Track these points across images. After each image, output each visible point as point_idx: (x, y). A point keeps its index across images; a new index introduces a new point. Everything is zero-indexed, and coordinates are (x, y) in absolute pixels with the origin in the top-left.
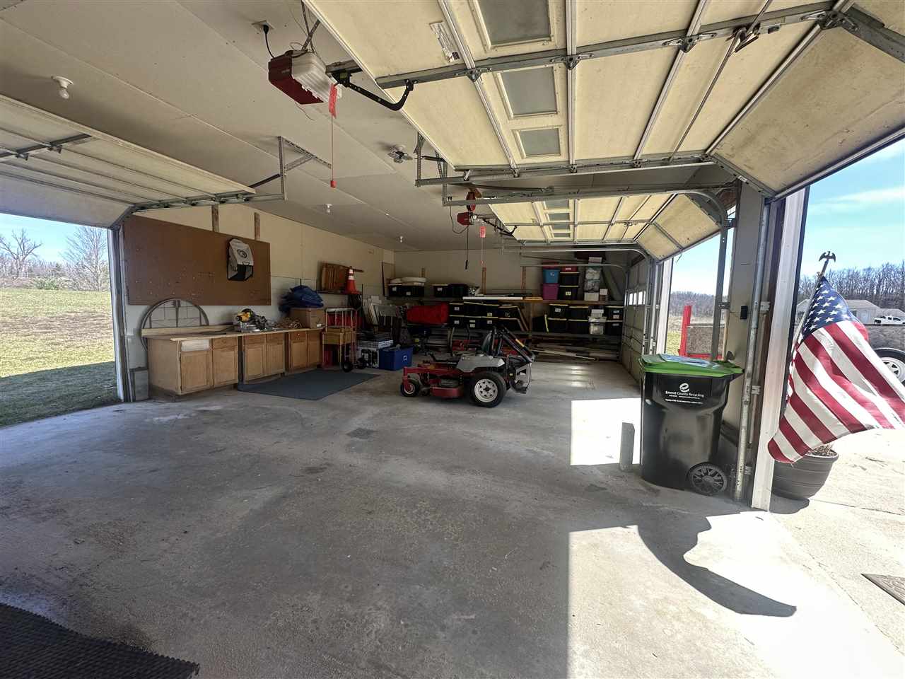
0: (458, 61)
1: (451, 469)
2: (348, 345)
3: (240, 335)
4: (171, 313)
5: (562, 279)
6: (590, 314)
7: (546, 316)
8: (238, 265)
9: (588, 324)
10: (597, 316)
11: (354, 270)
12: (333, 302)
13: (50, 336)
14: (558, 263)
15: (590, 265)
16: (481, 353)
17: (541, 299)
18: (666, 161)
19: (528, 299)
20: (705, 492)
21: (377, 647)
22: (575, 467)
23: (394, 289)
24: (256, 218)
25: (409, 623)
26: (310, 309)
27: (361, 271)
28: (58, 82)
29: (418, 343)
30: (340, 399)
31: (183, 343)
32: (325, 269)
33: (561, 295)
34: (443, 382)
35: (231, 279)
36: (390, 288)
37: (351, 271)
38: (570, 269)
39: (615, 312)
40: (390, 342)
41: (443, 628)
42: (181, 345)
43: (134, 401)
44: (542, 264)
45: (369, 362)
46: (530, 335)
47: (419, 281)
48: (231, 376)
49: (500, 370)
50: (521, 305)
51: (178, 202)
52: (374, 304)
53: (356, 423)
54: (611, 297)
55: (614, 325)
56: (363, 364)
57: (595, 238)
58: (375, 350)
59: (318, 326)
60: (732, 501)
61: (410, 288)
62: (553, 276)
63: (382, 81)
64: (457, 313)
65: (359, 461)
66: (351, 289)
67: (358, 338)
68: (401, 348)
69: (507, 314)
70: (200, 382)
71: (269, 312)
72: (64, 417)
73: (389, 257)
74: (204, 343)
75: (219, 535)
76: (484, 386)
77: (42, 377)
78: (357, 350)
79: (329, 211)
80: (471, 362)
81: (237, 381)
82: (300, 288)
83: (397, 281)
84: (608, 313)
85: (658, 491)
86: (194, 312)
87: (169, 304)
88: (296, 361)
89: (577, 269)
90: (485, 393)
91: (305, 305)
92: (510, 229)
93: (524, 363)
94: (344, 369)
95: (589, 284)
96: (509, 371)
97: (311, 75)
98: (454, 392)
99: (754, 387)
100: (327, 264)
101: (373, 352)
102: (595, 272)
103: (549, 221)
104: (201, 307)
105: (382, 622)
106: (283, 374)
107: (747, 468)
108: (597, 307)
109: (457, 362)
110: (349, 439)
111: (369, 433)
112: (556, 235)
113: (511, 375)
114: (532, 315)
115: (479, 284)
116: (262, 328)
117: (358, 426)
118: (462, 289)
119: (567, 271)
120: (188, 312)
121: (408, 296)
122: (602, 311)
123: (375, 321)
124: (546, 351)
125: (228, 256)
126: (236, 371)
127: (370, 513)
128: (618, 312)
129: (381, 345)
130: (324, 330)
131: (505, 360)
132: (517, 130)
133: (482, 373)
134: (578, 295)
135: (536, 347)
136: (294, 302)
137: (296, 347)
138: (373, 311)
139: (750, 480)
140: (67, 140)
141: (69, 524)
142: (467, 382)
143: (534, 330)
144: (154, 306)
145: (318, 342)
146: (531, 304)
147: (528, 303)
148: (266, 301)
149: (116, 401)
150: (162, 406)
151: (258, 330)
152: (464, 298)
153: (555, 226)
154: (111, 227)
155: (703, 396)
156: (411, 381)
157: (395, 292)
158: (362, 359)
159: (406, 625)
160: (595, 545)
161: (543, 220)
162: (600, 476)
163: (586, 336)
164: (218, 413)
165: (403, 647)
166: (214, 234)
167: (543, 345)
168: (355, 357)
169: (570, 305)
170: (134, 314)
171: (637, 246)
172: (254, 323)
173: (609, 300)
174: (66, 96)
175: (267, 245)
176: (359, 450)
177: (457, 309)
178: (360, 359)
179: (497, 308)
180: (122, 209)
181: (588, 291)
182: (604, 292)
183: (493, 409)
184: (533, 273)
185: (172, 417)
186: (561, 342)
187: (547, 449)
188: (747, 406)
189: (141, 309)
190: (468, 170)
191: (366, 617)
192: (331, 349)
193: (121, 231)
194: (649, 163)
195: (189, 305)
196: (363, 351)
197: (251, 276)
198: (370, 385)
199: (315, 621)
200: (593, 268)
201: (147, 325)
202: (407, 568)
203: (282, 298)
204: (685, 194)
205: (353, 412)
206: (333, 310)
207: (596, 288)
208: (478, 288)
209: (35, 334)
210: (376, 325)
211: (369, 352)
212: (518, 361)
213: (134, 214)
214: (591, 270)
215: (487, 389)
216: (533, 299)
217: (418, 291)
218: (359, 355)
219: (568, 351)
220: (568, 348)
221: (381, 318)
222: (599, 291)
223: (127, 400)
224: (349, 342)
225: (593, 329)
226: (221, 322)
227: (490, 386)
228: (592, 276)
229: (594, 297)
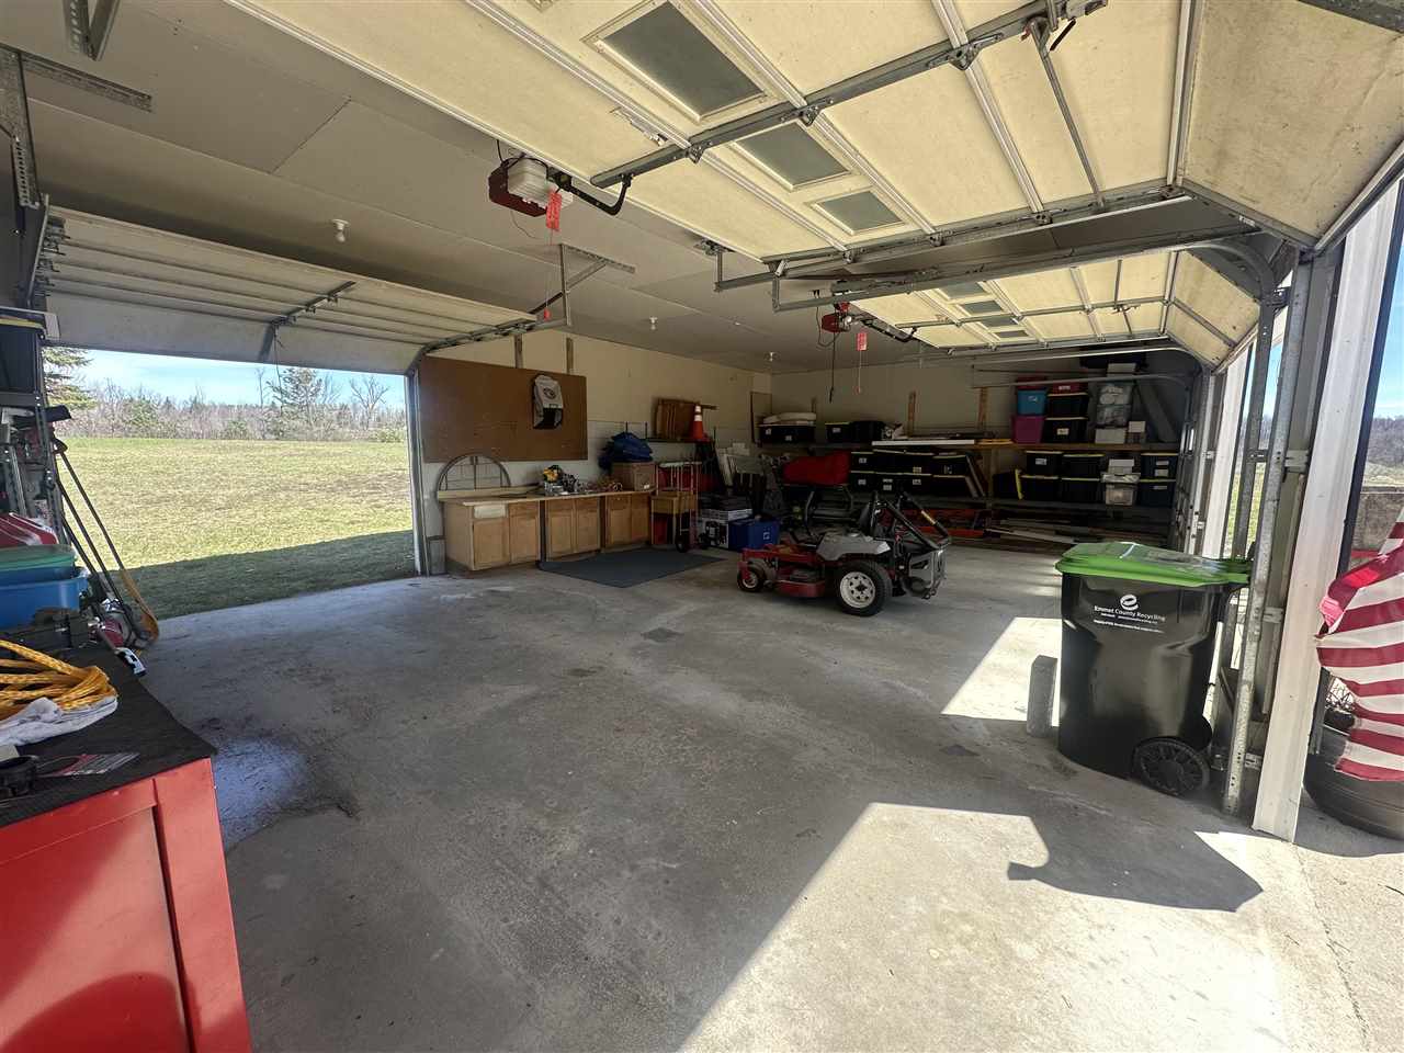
0: (667, 144)
2: (686, 516)
3: (543, 499)
4: (468, 471)
5: (1052, 407)
6: (1106, 468)
7: (1017, 472)
8: (545, 409)
9: (1104, 486)
10: (1121, 471)
11: (703, 407)
12: (669, 454)
13: (376, 497)
14: (1045, 379)
15: (1109, 378)
16: (852, 532)
17: (1008, 442)
19: (984, 442)
20: (1164, 787)
21: (553, 867)
22: (947, 717)
23: (768, 432)
24: (569, 343)
25: (599, 853)
26: (635, 464)
27: (712, 408)
28: (335, 225)
29: (798, 514)
30: (654, 589)
31: (476, 509)
32: (660, 408)
33: (1049, 435)
34: (797, 573)
35: (536, 428)
36: (762, 430)
37: (698, 409)
38: (1068, 387)
39: (1158, 464)
40: (746, 512)
41: (633, 868)
42: (473, 511)
43: (431, 575)
44: (1017, 381)
45: (715, 540)
46: (989, 505)
47: (805, 418)
48: (531, 551)
49: (883, 558)
50: (975, 454)
52: (735, 455)
53: (661, 621)
54: (1152, 435)
55: (1156, 488)
56: (705, 541)
57: (1077, 334)
58: (722, 522)
59: (645, 487)
60: (1216, 812)
61: (791, 430)
62: (1035, 401)
63: (597, 180)
64: (863, 467)
65: (637, 668)
66: (699, 435)
67: (701, 504)
68: (762, 520)
69: (946, 469)
70: (494, 557)
71: (583, 470)
72: (364, 587)
73: (763, 383)
74: (498, 509)
75: (455, 726)
76: (856, 583)
77: (357, 542)
78: (700, 521)
79: (653, 328)
80: (839, 544)
81: (539, 558)
82: (623, 436)
83: (772, 420)
84: (1144, 467)
85: (1075, 772)
86: (494, 470)
87: (467, 461)
88: (617, 533)
89: (1084, 386)
90: (857, 593)
91: (627, 458)
92: (909, 331)
93: (926, 549)
94: (678, 548)
95: (1107, 412)
96: (899, 561)
97: (530, 184)
98: (810, 589)
99: (1269, 610)
100: (663, 401)
101: (721, 526)
102: (1120, 390)
103: (970, 316)
104: (502, 463)
105: (569, 845)
106: (598, 551)
107: (1251, 757)
108: (1123, 455)
109: (818, 543)
110: (642, 639)
111: (670, 634)
112: (1002, 335)
113: (902, 567)
114: (993, 470)
115: (904, 420)
116: (571, 490)
117: (660, 626)
118: (875, 428)
119: (1062, 392)
120: (487, 469)
121: (789, 442)
122: (1131, 463)
123: (729, 481)
124: (1016, 533)
125: (534, 398)
126: (537, 545)
127: (619, 730)
128: (1167, 463)
129: (732, 515)
130: (654, 493)
131: (890, 544)
132: (812, 202)
133: (854, 562)
134: (1082, 434)
135: (998, 524)
136: (618, 453)
137: (614, 517)
138: (727, 466)
139: (1252, 779)
140: (338, 290)
141: (334, 693)
142: (830, 574)
143: (997, 494)
144: (451, 463)
145: (646, 510)
146: (993, 451)
147: (988, 449)
148: (581, 454)
149: (411, 573)
150: (458, 582)
151: (566, 493)
152: (874, 443)
153: (990, 323)
154: (405, 374)
155: (1163, 619)
156: (754, 571)
157: (770, 437)
158: (705, 536)
159: (594, 855)
161: (959, 314)
162: (982, 735)
163: (1095, 507)
164: (507, 595)
165: (579, 874)
166: (518, 371)
167: (1011, 522)
168: (696, 532)
169: (1066, 452)
170: (431, 471)
172: (561, 484)
173: (1147, 441)
174: (342, 238)
175: (583, 379)
176: (644, 656)
177: (863, 461)
178: (701, 535)
179: (929, 459)
180: (414, 351)
181: (1102, 427)
182: (1138, 427)
183: (869, 619)
184: (998, 399)
185: (459, 596)
186: (1050, 517)
187: (918, 686)
188: (1255, 645)
189: (440, 466)
190: (780, 261)
191: (556, 837)
192: (662, 519)
193: (417, 375)
194: (1066, 213)
195: (488, 461)
196: (708, 524)
197: (561, 422)
198: (707, 572)
199: (504, 828)
200: (1117, 383)
201: (444, 485)
202: (628, 798)
203: (604, 449)
205: (662, 606)
206: (668, 465)
207: (1122, 420)
208: (899, 426)
209: (363, 495)
210: (730, 487)
211: (715, 525)
212: (916, 547)
213: (428, 355)
214: (1110, 388)
215: (861, 588)
216: (995, 442)
217: (804, 434)
218: (702, 529)
219: (1058, 533)
220: (1058, 527)
221: (736, 477)
222: (1127, 426)
223: (423, 573)
224: (687, 510)
225: (1114, 496)
226: (526, 482)
227: (865, 583)
228: (1113, 398)
229: (1114, 437)
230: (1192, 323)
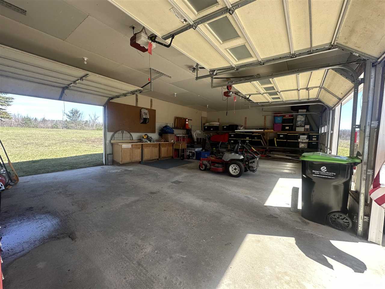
0: (187, 23)
1: (205, 199)
2: (183, 150)
3: (142, 143)
4: (121, 135)
5: (284, 121)
6: (299, 138)
7: (275, 139)
8: (144, 118)
9: (298, 143)
10: (303, 139)
11: (188, 120)
12: (179, 133)
13: (93, 144)
14: (282, 114)
15: (299, 113)
16: (233, 153)
17: (272, 131)
18: (309, 52)
19: (266, 131)
20: (337, 228)
21: (143, 258)
22: (266, 206)
23: (206, 128)
24: (151, 100)
25: (159, 252)
26: (169, 135)
27: (191, 120)
28: (84, 59)
29: (215, 150)
30: (173, 170)
31: (122, 145)
32: (176, 119)
33: (283, 129)
34: (216, 165)
35: (141, 123)
36: (204, 127)
37: (187, 120)
38: (288, 116)
39: (313, 137)
40: (200, 149)
41: (171, 257)
42: (122, 146)
43: (108, 165)
44: (274, 114)
45: (192, 157)
46: (268, 148)
47: (216, 124)
48: (139, 159)
49: (242, 160)
50: (263, 134)
51: (121, 95)
52: (197, 133)
53: (177, 178)
54: (311, 129)
55: (313, 143)
56: (189, 157)
57: (294, 99)
58: (194, 151)
59: (172, 141)
60: (355, 235)
61: (213, 127)
62: (279, 120)
63: (164, 37)
64: (232, 137)
65: (170, 192)
66: (187, 127)
67: (188, 147)
68: (205, 151)
69: (256, 138)
70: (127, 160)
71: (154, 136)
72: (87, 168)
73: (205, 114)
74: (129, 146)
75: (112, 209)
76: (234, 168)
77: (86, 156)
78: (187, 151)
79: (175, 96)
80: (229, 156)
81: (141, 161)
82: (166, 127)
83: (207, 124)
84: (309, 137)
85: (309, 223)
86: (128, 135)
87: (120, 132)
88: (163, 154)
89: (292, 116)
90: (234, 171)
91: (167, 133)
92: (248, 96)
93: (254, 158)
94: (181, 159)
95: (299, 123)
96: (246, 161)
97: (143, 40)
98: (221, 169)
99: (369, 170)
100: (177, 117)
101: (193, 153)
102: (302, 117)
103: (266, 92)
104: (131, 133)
105: (149, 249)
106: (158, 159)
107: (365, 217)
108: (304, 134)
109: (223, 156)
110: (171, 184)
111: (180, 182)
112: (273, 98)
113: (247, 163)
114: (268, 138)
115: (243, 124)
116: (150, 141)
117: (177, 180)
118: (236, 127)
119: (286, 117)
120: (126, 135)
121: (212, 130)
122: (306, 136)
123: (195, 140)
124: (275, 156)
125: (141, 115)
126: (140, 157)
127: (165, 211)
128: (316, 136)
129: (197, 150)
130: (174, 143)
131: (244, 156)
132: (227, 49)
133: (233, 161)
134: (292, 128)
135: (270, 153)
136: (164, 131)
137: (163, 149)
138: (195, 136)
139: (367, 225)
140: (84, 77)
141: (73, 199)
142: (226, 165)
143: (269, 145)
144: (115, 132)
145: (172, 148)
146: (268, 133)
147: (267, 133)
148: (153, 131)
149: (102, 165)
150: (116, 167)
151: (149, 142)
152: (236, 131)
153: (271, 94)
154: (103, 106)
155: (335, 174)
156: (203, 164)
157: (206, 129)
158: (189, 156)
159: (157, 253)
160: (259, 241)
161: (262, 91)
162: (278, 212)
163: (297, 149)
164: (131, 171)
165: (152, 260)
166: (136, 107)
167: (274, 153)
168: (186, 155)
169: (288, 133)
170: (109, 135)
171: (319, 101)
172: (148, 139)
173: (310, 131)
174: (86, 63)
175: (155, 110)
176: (172, 188)
177: (232, 135)
178: (188, 155)
179: (251, 135)
180: (107, 99)
181: (298, 127)
182: (307, 127)
183: (238, 178)
184: (269, 119)
185: (116, 171)
186: (284, 151)
187: (256, 197)
188: (364, 181)
189: (112, 133)
190: (215, 70)
191: (144, 246)
192: (177, 150)
193: (107, 107)
194: (300, 54)
195: (127, 132)
196: (189, 152)
197: (148, 122)
198: (189, 165)
199: (126, 244)
200: (302, 115)
201: (113, 139)
202: (168, 233)
203: (160, 130)
204: (332, 69)
205: (178, 174)
206: (179, 135)
207: (303, 125)
208: (242, 126)
209: (90, 143)
210: (195, 142)
211: (191, 152)
212: (251, 157)
213: (110, 101)
214: (300, 116)
215: (235, 169)
216: (269, 131)
217: (216, 128)
218: (188, 153)
219: (287, 156)
220: (287, 154)
221: (197, 139)
222: (304, 126)
223: (106, 165)
224: (184, 148)
225: (301, 146)
226: (138, 139)
227: (237, 168)
228: (300, 119)
229: (301, 129)
230: (328, 94)
